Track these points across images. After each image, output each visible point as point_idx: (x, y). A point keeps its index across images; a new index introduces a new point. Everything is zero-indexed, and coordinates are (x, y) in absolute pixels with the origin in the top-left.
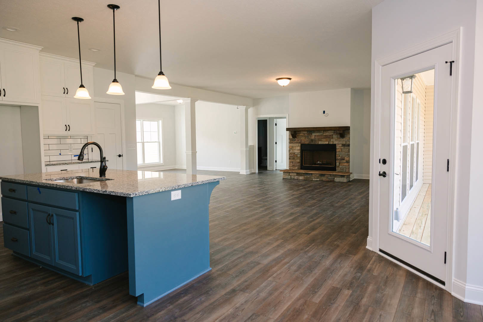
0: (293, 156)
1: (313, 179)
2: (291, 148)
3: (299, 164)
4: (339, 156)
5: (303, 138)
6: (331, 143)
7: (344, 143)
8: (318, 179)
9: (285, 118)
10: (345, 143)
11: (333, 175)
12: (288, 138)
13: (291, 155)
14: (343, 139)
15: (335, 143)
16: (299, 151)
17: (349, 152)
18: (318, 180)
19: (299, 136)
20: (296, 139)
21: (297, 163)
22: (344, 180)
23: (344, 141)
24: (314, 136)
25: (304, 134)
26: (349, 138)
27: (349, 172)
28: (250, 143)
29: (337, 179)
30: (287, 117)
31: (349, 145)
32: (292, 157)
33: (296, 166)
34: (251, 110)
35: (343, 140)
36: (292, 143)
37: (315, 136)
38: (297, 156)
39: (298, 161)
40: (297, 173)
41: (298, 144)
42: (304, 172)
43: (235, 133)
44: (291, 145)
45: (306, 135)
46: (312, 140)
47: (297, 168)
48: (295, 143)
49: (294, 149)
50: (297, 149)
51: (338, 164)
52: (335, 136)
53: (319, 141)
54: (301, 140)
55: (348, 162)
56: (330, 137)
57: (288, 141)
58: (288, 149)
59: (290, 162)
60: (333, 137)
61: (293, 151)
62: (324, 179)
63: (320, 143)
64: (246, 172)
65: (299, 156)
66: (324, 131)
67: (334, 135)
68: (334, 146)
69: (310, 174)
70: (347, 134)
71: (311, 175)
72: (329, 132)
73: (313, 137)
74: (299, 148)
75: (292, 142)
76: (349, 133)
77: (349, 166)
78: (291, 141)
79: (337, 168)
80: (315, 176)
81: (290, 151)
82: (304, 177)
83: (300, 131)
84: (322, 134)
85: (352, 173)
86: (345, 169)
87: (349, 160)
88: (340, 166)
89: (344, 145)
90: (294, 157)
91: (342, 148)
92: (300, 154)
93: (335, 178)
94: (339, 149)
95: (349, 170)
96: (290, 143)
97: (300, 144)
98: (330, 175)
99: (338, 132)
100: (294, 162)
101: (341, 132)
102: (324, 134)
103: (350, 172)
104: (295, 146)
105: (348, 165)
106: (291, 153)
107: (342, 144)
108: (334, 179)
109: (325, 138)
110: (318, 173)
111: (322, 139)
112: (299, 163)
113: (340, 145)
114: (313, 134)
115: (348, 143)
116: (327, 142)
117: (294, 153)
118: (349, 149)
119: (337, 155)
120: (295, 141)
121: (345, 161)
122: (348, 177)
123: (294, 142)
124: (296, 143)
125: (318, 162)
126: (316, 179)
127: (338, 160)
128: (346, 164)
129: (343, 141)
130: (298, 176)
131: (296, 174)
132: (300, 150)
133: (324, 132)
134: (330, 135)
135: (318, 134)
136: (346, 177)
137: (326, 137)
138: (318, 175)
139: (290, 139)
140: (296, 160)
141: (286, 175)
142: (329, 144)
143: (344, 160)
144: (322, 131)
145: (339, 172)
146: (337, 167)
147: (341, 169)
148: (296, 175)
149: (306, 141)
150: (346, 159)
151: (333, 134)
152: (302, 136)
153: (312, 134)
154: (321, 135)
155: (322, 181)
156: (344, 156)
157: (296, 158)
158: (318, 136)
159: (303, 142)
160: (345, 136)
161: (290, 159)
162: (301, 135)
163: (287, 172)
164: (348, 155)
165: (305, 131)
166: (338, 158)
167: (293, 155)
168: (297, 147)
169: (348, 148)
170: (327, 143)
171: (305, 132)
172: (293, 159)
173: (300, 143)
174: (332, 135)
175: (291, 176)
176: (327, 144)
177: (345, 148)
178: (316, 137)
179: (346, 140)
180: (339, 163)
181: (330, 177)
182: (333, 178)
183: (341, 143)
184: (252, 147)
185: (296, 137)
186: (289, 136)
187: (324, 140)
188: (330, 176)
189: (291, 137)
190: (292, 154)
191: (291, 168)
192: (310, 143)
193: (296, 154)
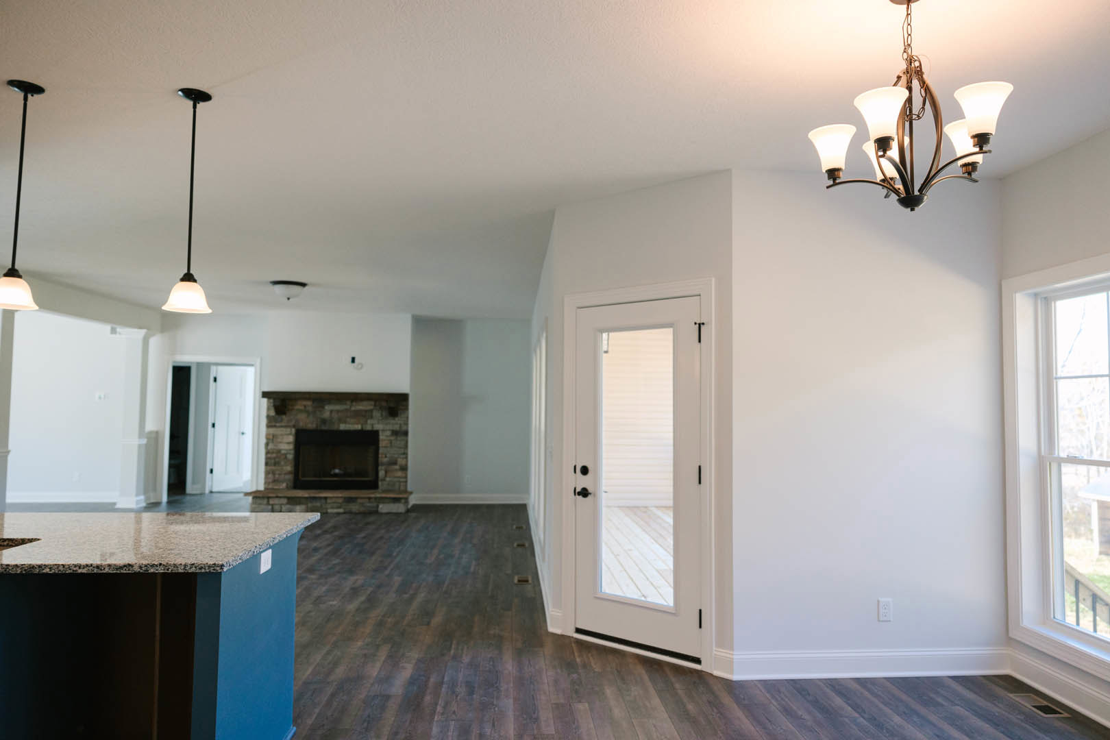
0: (275, 458)
2: (270, 439)
3: (290, 477)
4: (386, 457)
5: (302, 416)
6: (369, 428)
7: (397, 427)
8: (340, 507)
9: (252, 365)
10: (398, 429)
11: (376, 498)
12: (264, 413)
13: (269, 455)
14: (394, 419)
15: (378, 427)
16: (291, 447)
17: (406, 446)
18: (341, 510)
19: (292, 410)
20: (284, 417)
21: (285, 474)
22: (399, 508)
23: (397, 424)
24: (328, 410)
25: (305, 406)
26: (408, 418)
27: (406, 491)
28: (150, 426)
29: (384, 508)
30: (258, 364)
31: (406, 433)
32: (273, 459)
33: (283, 483)
34: (154, 342)
35: (392, 421)
36: (275, 426)
37: (331, 411)
38: (286, 458)
39: (289, 468)
41: (289, 430)
42: (307, 495)
43: (100, 398)
44: (272, 431)
45: (310, 409)
46: (324, 421)
47: (284, 485)
48: (282, 427)
49: (279, 440)
50: (287, 443)
51: (381, 474)
52: (377, 414)
53: (340, 421)
54: (297, 421)
55: (404, 468)
56: (367, 415)
57: (264, 421)
58: (263, 441)
59: (267, 473)
60: (373, 415)
62: (355, 507)
63: (343, 427)
64: (138, 502)
65: (291, 457)
66: (352, 401)
67: (374, 411)
68: (374, 435)
69: (321, 498)
70: (401, 410)
71: (323, 501)
72: (365, 403)
73: (326, 415)
74: (291, 439)
75: (273, 424)
76: (406, 408)
77: (406, 477)
78: (271, 422)
79: (380, 483)
80: (334, 503)
81: (267, 444)
82: (307, 507)
83: (296, 400)
84: (348, 407)
85: (411, 493)
86: (398, 483)
87: (406, 465)
88: (388, 479)
89: (395, 433)
90: (277, 460)
91: (392, 438)
92: (293, 452)
93: (381, 506)
94: (386, 442)
95: (406, 486)
96: (268, 426)
97: (293, 431)
98: (370, 498)
99: (384, 404)
100: (277, 472)
101: (392, 405)
102: (353, 409)
103: (409, 489)
104: (282, 435)
105: (404, 475)
106: (271, 451)
107: (393, 431)
108: (378, 506)
109: (353, 417)
110: (340, 495)
111: (348, 420)
112: (290, 473)
113: (389, 433)
114: (326, 407)
115: (404, 428)
117: (279, 451)
118: (407, 442)
119: (380, 456)
120: (281, 421)
121: (397, 467)
122: (406, 500)
123: (278, 424)
124: (286, 427)
125: (337, 471)
126: (335, 511)
127: (382, 464)
128: (400, 474)
129: (395, 424)
131: (285, 501)
132: (292, 443)
133: (354, 404)
134: (366, 411)
135: (338, 407)
136: (403, 501)
137: (358, 414)
138: (340, 501)
139: (268, 417)
140: (284, 468)
141: (260, 504)
142: (364, 428)
143: (395, 463)
144: (348, 403)
145: (384, 491)
146: (382, 480)
147: (388, 484)
148: (288, 503)
149: (307, 422)
150: (401, 461)
151: (372, 407)
152: (300, 411)
153: (323, 407)
154: (346, 410)
155: (350, 512)
156: (396, 456)
157: (282, 463)
158: (338, 411)
159: (301, 425)
160: (399, 412)
161: (267, 464)
162: (298, 410)
163: (263, 498)
164: (404, 454)
165: (309, 399)
166: (382, 459)
167: (274, 455)
168: (285, 437)
169: (403, 438)
170: (359, 427)
171: (309, 403)
172: (275, 464)
173: (294, 426)
174: (371, 411)
175: (272, 505)
176: (360, 431)
177: (399, 438)
178: (335, 416)
179: (402, 422)
180: (386, 472)
181: (370, 502)
182: (375, 504)
183: (390, 427)
184: (155, 437)
185: (284, 413)
186: (268, 409)
187: (352, 420)
188: (367, 500)
189: (273, 413)
190: (273, 453)
191: (270, 486)
192: (319, 428)
193: (283, 452)
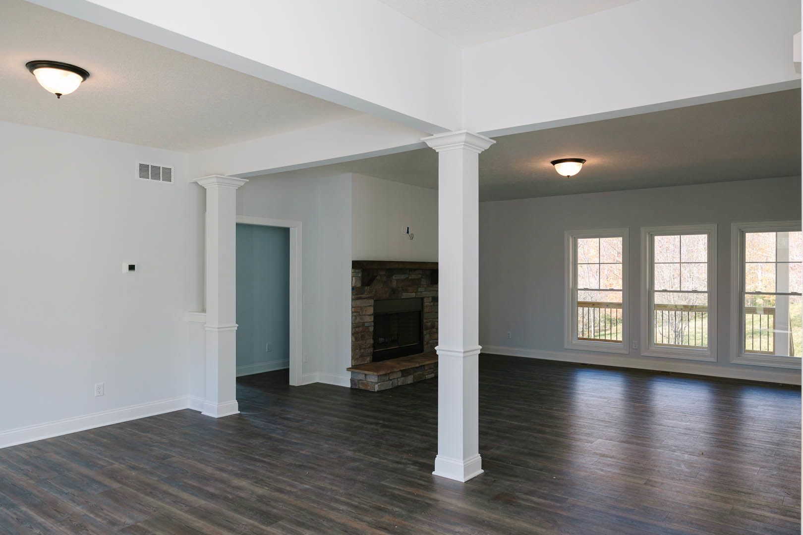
0: (360, 332)
1: (426, 376)
2: (356, 313)
4: (429, 321)
6: (419, 295)
8: (433, 373)
10: (435, 295)
14: (433, 286)
15: (425, 294)
20: (366, 288)
23: (434, 291)
35: (433, 289)
37: (398, 280)
39: (370, 341)
40: (401, 370)
41: (369, 301)
44: (358, 302)
45: (385, 278)
46: (395, 291)
47: (368, 360)
48: (365, 298)
49: (365, 313)
50: (368, 314)
52: (424, 282)
54: (377, 291)
56: (418, 283)
61: (361, 319)
65: (372, 329)
66: (410, 270)
67: (423, 280)
69: (422, 366)
71: (422, 369)
72: (418, 271)
74: (372, 310)
75: (359, 296)
78: (357, 293)
79: (425, 346)
80: (429, 369)
81: (354, 318)
84: (408, 276)
88: (429, 341)
90: (363, 333)
91: (432, 304)
92: (373, 324)
94: (429, 307)
96: (354, 299)
97: (373, 301)
99: (427, 273)
102: (411, 277)
104: (365, 307)
106: (357, 325)
107: (433, 297)
109: (411, 285)
111: (408, 288)
112: (371, 346)
113: (430, 299)
116: (414, 294)
117: (364, 324)
119: (425, 321)
120: (364, 293)
121: (435, 330)
123: (362, 296)
127: (426, 330)
128: (436, 336)
130: (404, 376)
132: (372, 315)
134: (418, 279)
135: (402, 277)
137: (413, 283)
140: (367, 341)
143: (434, 327)
144: (408, 271)
146: (427, 343)
147: (431, 346)
149: (383, 293)
151: (420, 276)
154: (407, 279)
157: (367, 337)
158: (403, 280)
159: (379, 295)
161: (353, 340)
165: (382, 268)
166: (428, 324)
167: (361, 329)
168: (368, 308)
171: (383, 273)
172: (361, 338)
173: (373, 298)
176: (414, 298)
178: (399, 284)
179: (436, 289)
180: (429, 336)
183: (431, 294)
185: (369, 284)
186: (356, 280)
187: (410, 289)
189: (359, 284)
190: (359, 327)
193: (366, 325)
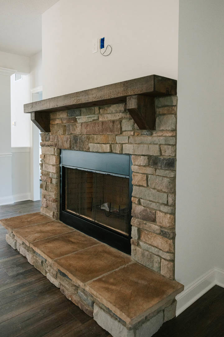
0: (46, 181)
2: (43, 160)
3: (55, 206)
5: (60, 133)
7: (154, 151)
14: (150, 134)
15: (126, 148)
16: (55, 170)
17: (173, 191)
19: (53, 126)
20: (49, 133)
23: (153, 143)
24: (79, 124)
26: (175, 130)
31: (171, 164)
35: (149, 139)
36: (45, 145)
37: (82, 124)
38: (52, 183)
39: (54, 196)
41: (53, 149)
44: (44, 150)
46: (76, 139)
47: (52, 214)
48: (49, 146)
49: (48, 161)
50: (52, 165)
51: (134, 232)
52: (126, 125)
55: (169, 234)
56: (115, 129)
59: (43, 196)
60: (123, 129)
61: (45, 167)
65: (54, 181)
66: (99, 107)
67: (123, 122)
70: (164, 114)
72: (113, 109)
73: (78, 130)
74: (55, 160)
75: (45, 142)
76: (172, 110)
79: (133, 248)
80: (51, 266)
81: (42, 165)
84: (96, 118)
86: (156, 259)
87: (173, 228)
88: (141, 243)
89: (153, 161)
91: (149, 170)
92: (56, 176)
94: (139, 176)
96: (42, 145)
97: (56, 149)
102: (101, 119)
104: (49, 155)
105: (166, 246)
107: (149, 157)
109: (102, 132)
111: (95, 136)
112: (54, 201)
113: (142, 161)
115: (168, 153)
116: (108, 145)
117: (48, 174)
118: (174, 179)
119: (132, 199)
120: (48, 139)
121: (155, 227)
124: (51, 146)
127: (135, 216)
128: (159, 241)
132: (56, 166)
133: (101, 111)
134: (114, 121)
135: (86, 119)
137: (105, 128)
140: (51, 193)
143: (154, 221)
146: (134, 244)
150: (163, 219)
151: (121, 115)
152: (60, 126)
153: (76, 119)
154: (94, 122)
156: (153, 206)
157: (50, 188)
158: (87, 124)
160: (157, 120)
162: (57, 125)
164: (167, 205)
166: (136, 207)
167: (45, 178)
168: (51, 157)
169: (168, 173)
171: (64, 115)
172: (47, 188)
173: (56, 146)
174: (120, 121)
177: (159, 172)
178: (83, 130)
179: (162, 140)
180: (140, 232)
183: (143, 149)
185: (50, 130)
187: (100, 138)
190: (45, 175)
